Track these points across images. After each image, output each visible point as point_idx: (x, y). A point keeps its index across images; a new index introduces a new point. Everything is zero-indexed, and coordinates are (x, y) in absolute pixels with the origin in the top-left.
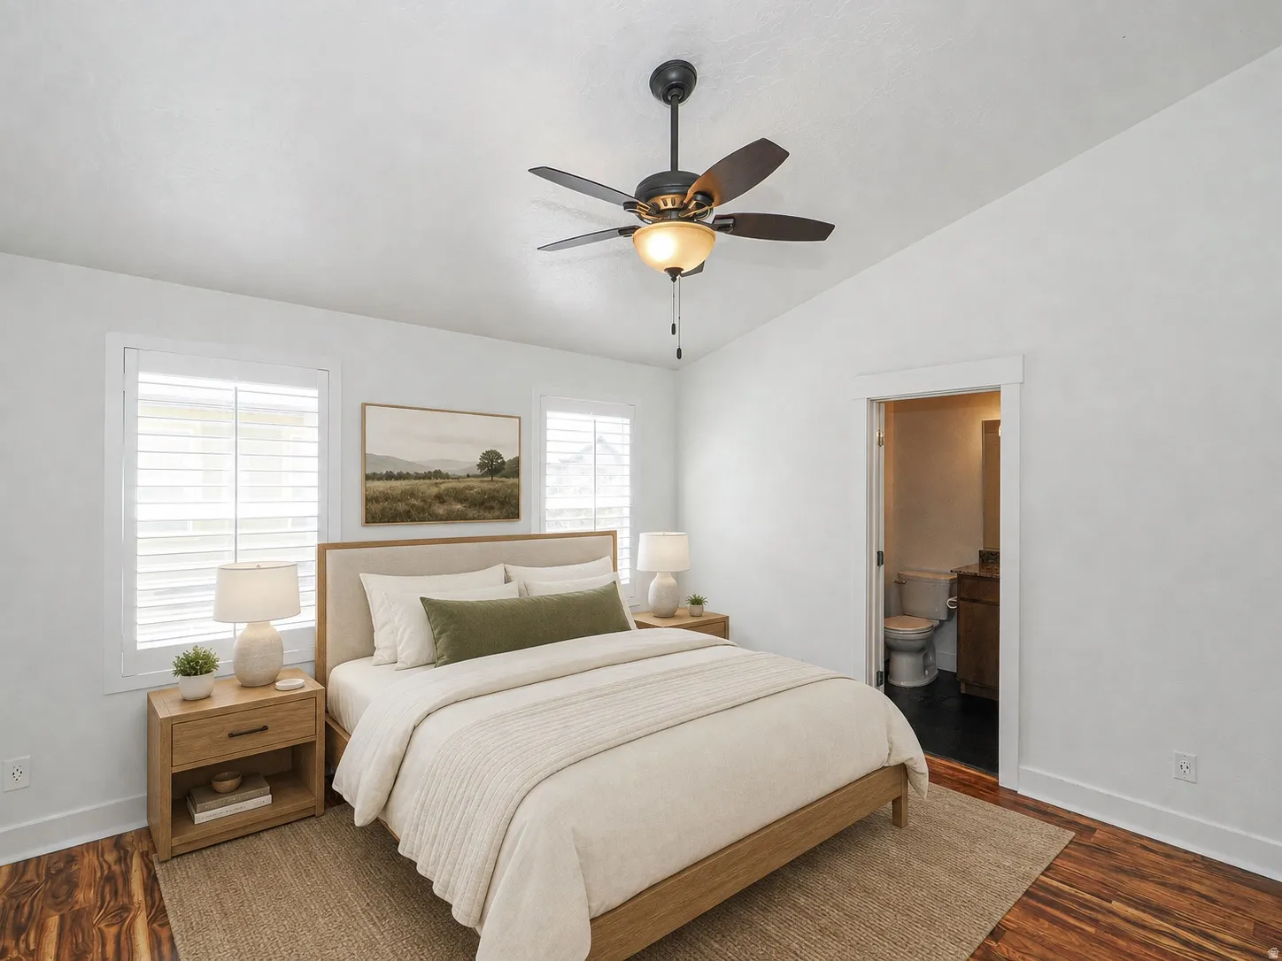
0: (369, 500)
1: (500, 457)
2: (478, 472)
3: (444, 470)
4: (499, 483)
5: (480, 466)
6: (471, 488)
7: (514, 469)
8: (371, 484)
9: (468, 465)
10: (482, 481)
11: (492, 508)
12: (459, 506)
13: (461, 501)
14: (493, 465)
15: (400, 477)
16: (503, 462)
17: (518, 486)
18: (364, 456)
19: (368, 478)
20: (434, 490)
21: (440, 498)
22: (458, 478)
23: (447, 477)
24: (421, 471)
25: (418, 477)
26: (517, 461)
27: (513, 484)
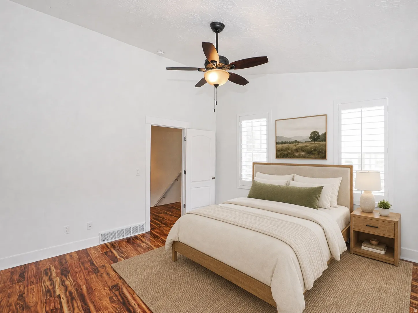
0: (277, 151)
1: (318, 133)
2: (309, 140)
3: (298, 140)
4: (317, 144)
5: (311, 137)
6: (307, 146)
7: (323, 138)
8: (278, 145)
9: (306, 138)
10: (311, 144)
11: (314, 154)
12: (303, 153)
13: (303, 151)
14: (316, 137)
15: (285, 143)
16: (319, 136)
17: (325, 146)
18: (276, 136)
19: (277, 143)
20: (295, 148)
21: (297, 150)
22: (302, 143)
23: (299, 142)
24: (291, 141)
25: (290, 143)
26: (325, 135)
27: (323, 144)
